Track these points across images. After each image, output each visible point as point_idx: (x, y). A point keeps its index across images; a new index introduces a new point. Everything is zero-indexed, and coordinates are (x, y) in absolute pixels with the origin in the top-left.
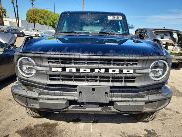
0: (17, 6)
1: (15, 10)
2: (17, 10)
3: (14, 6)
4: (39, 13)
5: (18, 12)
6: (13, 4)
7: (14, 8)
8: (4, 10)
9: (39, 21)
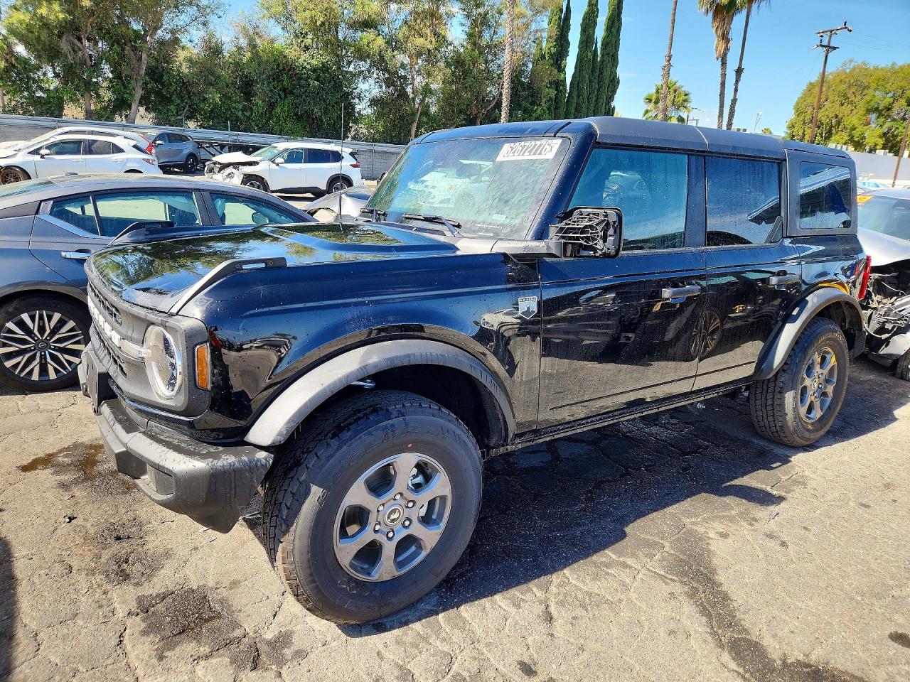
0: (739, 71)
1: (722, 95)
2: (736, 90)
3: (724, 75)
4: (870, 92)
5: (734, 101)
6: (724, 64)
7: (723, 84)
8: (683, 97)
9: (856, 133)
